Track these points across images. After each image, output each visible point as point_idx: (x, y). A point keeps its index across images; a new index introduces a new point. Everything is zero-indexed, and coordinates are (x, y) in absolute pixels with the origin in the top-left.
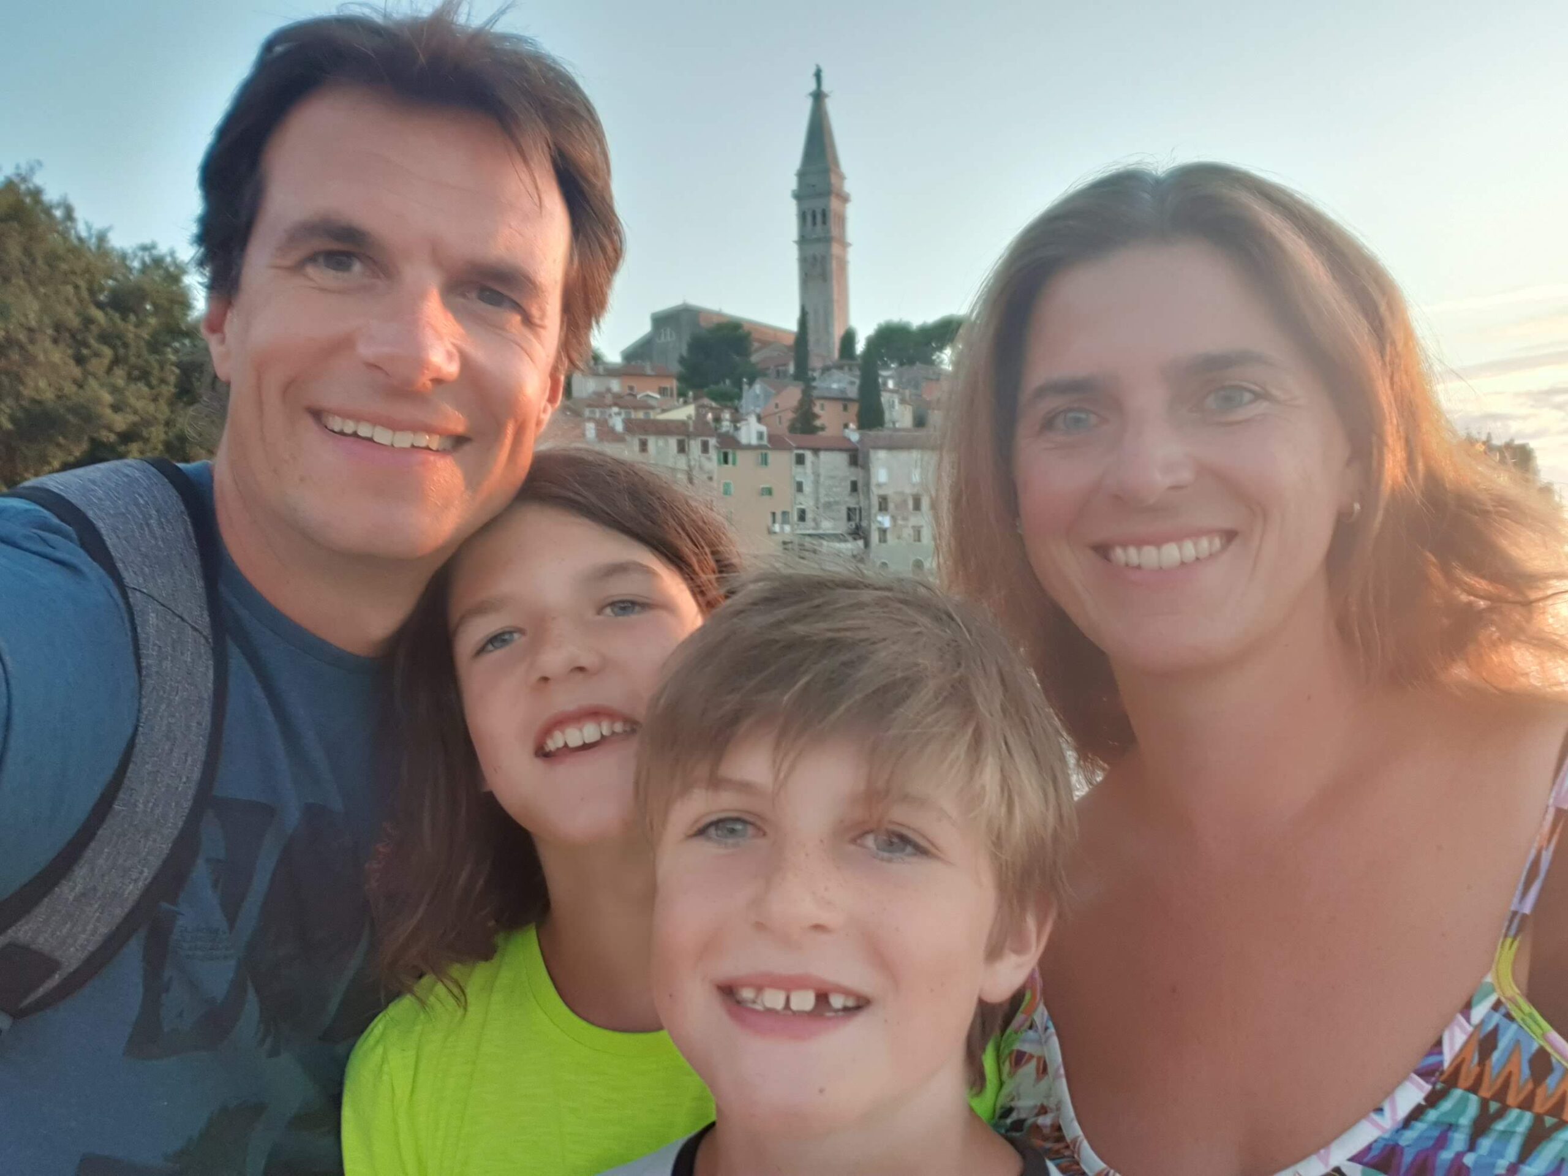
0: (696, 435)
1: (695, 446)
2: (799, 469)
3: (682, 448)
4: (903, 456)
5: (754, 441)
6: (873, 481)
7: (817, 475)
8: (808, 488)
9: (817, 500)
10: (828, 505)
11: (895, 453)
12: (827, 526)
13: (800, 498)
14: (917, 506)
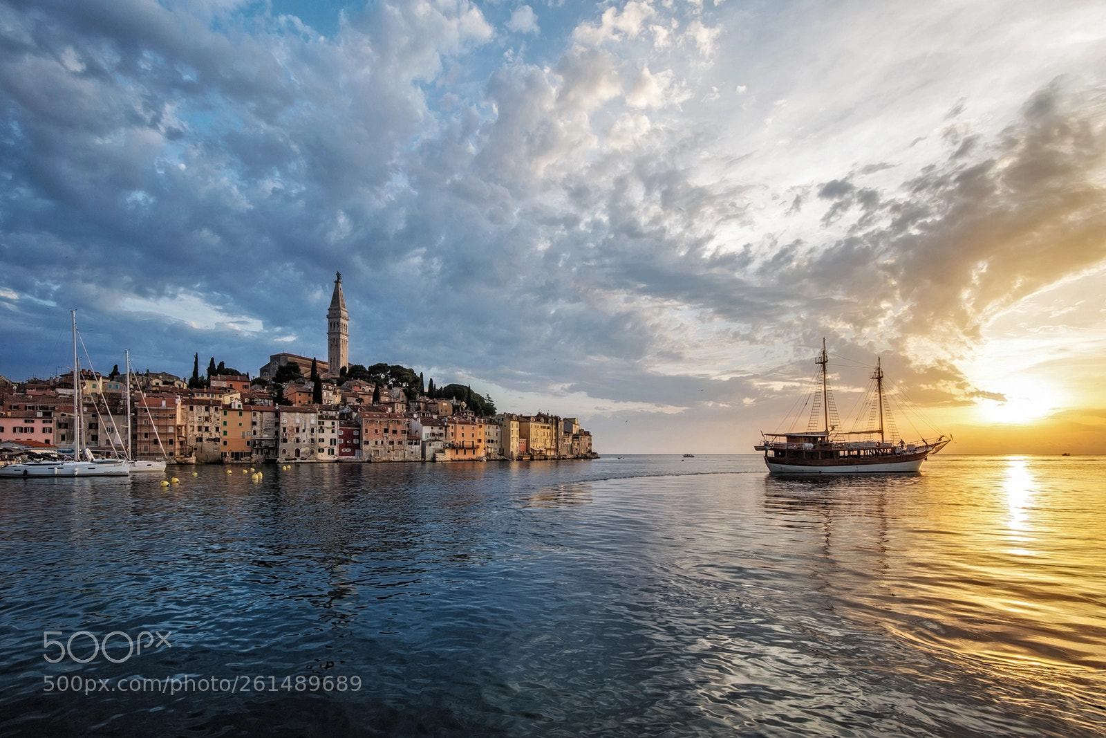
0: (213, 406)
1: (212, 409)
2: (255, 418)
3: (207, 409)
4: (293, 414)
5: (237, 408)
6: (281, 422)
7: (262, 420)
8: (258, 424)
9: (262, 428)
10: (266, 430)
11: (290, 413)
12: (265, 436)
13: (255, 427)
14: (298, 430)
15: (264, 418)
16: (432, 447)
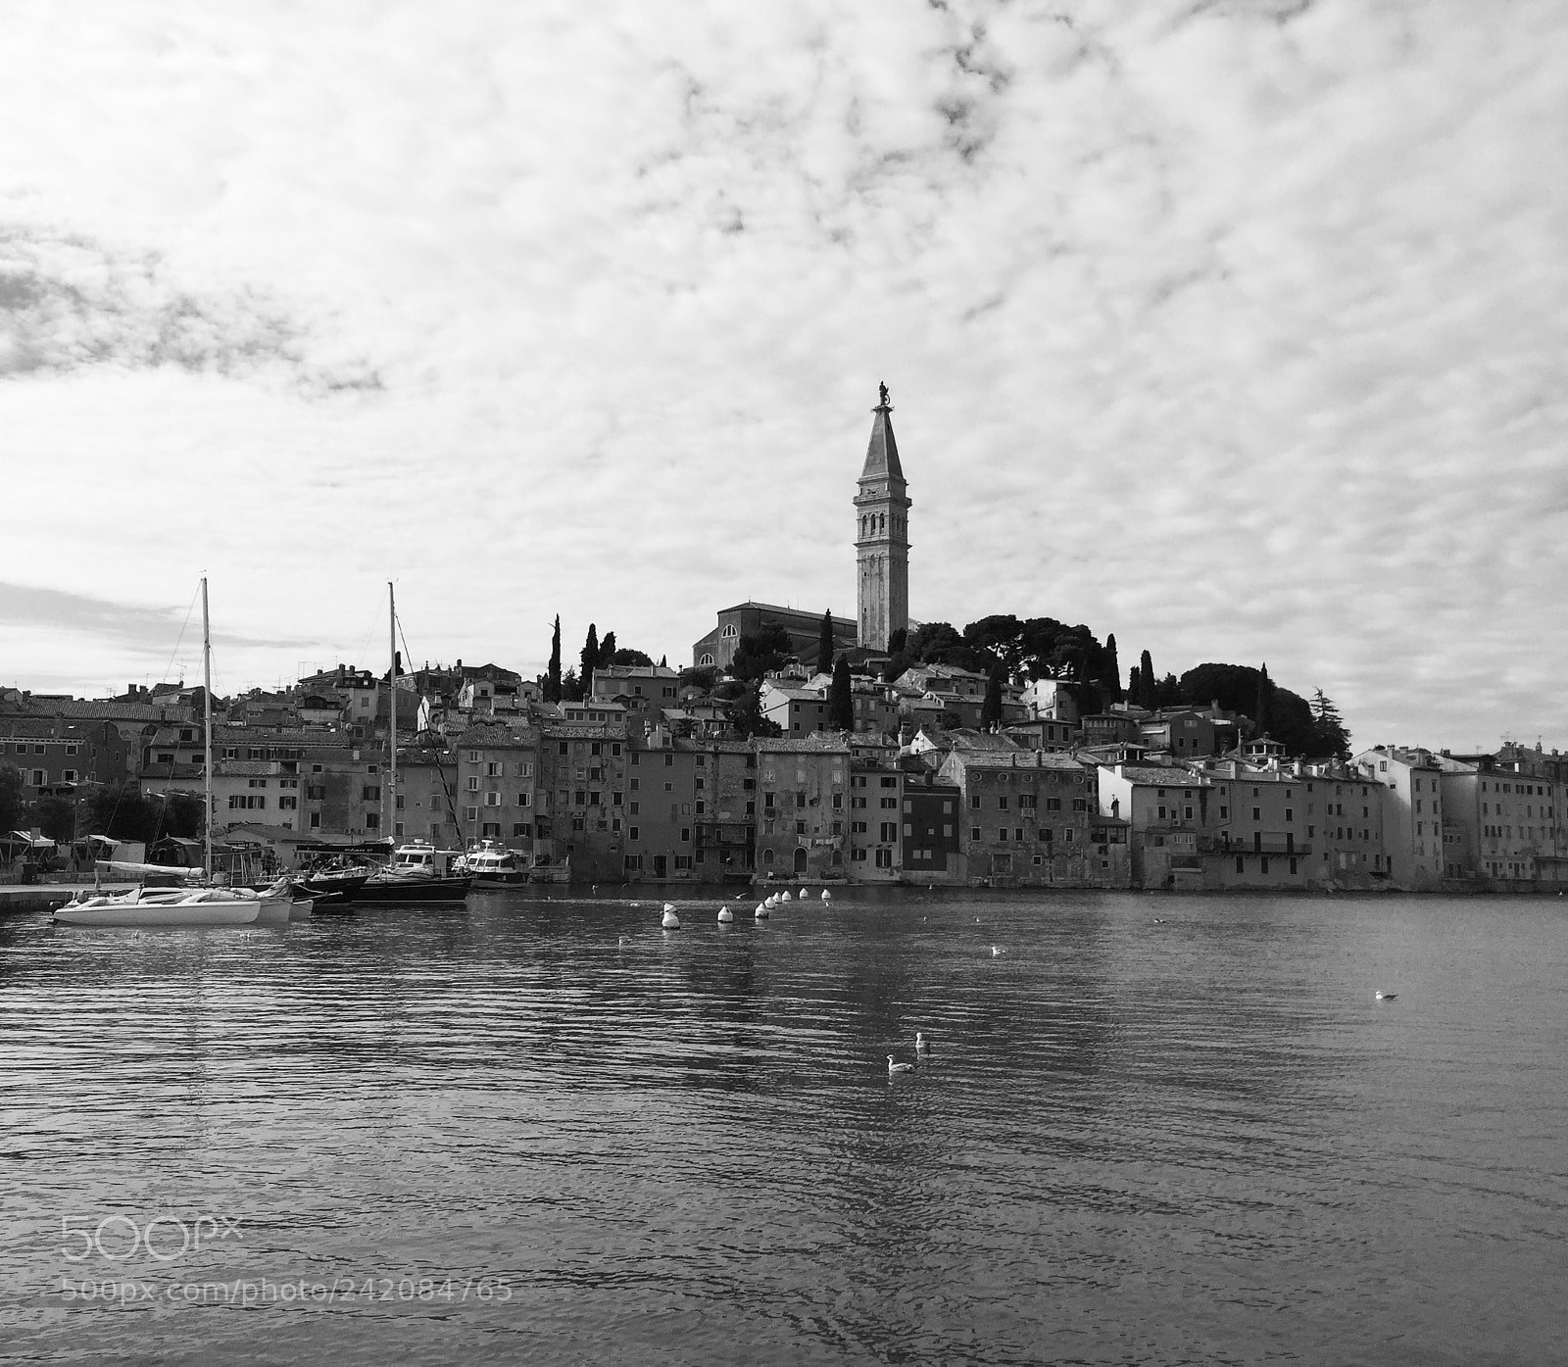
1: (607, 750)
2: (699, 769)
3: (596, 751)
4: (790, 759)
5: (660, 745)
6: (762, 780)
7: (717, 775)
8: (707, 785)
9: (716, 794)
10: (726, 799)
11: (782, 758)
12: (725, 816)
13: (699, 793)
14: (801, 803)
15: (721, 771)
16: (1165, 849)
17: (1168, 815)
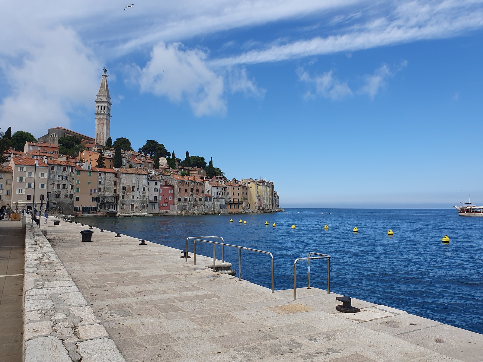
0: (70, 166)
2: (100, 177)
3: (65, 170)
4: (130, 176)
5: (87, 169)
6: (122, 182)
7: (105, 180)
8: (102, 183)
9: (104, 186)
10: (108, 188)
11: (127, 174)
13: (100, 186)
14: (133, 189)
15: (106, 178)
16: (219, 203)
17: (218, 194)
